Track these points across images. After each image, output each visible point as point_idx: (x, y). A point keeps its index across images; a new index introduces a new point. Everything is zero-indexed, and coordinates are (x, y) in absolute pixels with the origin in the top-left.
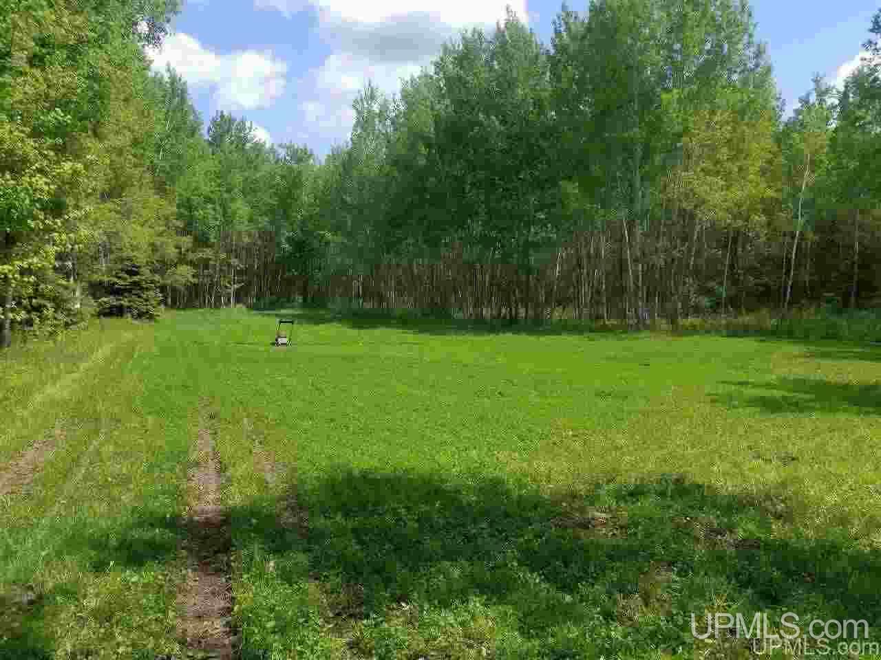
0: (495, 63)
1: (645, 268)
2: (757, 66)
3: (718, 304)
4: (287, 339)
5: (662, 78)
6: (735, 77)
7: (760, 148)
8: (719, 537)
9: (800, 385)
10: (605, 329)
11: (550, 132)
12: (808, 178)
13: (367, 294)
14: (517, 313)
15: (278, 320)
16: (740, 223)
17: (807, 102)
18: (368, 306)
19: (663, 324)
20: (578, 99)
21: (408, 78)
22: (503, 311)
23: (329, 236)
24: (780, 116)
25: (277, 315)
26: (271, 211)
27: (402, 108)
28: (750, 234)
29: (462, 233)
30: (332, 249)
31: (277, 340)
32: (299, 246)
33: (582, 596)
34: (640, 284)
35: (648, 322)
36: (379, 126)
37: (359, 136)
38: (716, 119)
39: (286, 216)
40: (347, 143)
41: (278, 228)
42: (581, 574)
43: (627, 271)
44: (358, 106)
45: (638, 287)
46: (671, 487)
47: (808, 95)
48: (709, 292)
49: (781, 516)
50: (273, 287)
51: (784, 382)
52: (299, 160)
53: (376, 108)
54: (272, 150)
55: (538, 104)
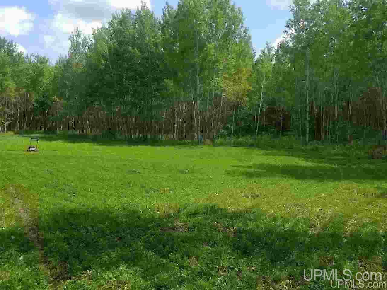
0: (137, 25)
1: (201, 118)
2: (245, 36)
3: (230, 134)
4: (35, 148)
5: (208, 37)
6: (237, 40)
7: (247, 70)
8: (228, 230)
9: (261, 166)
10: (185, 144)
11: (161, 58)
12: (264, 83)
13: (76, 127)
14: (146, 136)
15: (30, 139)
16: (238, 100)
17: (264, 52)
18: (77, 133)
19: (208, 141)
20: (173, 44)
21: (96, 28)
22: (141, 135)
23: (57, 99)
24: (254, 57)
25: (30, 137)
26: (27, 86)
27: (93, 42)
28: (243, 105)
29: (122, 100)
30: (59, 106)
31: (29, 149)
32: (42, 104)
33: (170, 259)
34: (199, 125)
35: (203, 140)
36: (82, 49)
37: (72, 53)
38: (229, 56)
39: (34, 89)
40: (66, 56)
41: (30, 95)
42: (171, 250)
43: (194, 119)
44: (71, 39)
45: (198, 126)
46: (209, 209)
47: (264, 50)
48: (227, 129)
49: (252, 219)
50: (28, 124)
51: (255, 166)
52: (42, 63)
53: (80, 41)
54: (27, 57)
55: (156, 45)
